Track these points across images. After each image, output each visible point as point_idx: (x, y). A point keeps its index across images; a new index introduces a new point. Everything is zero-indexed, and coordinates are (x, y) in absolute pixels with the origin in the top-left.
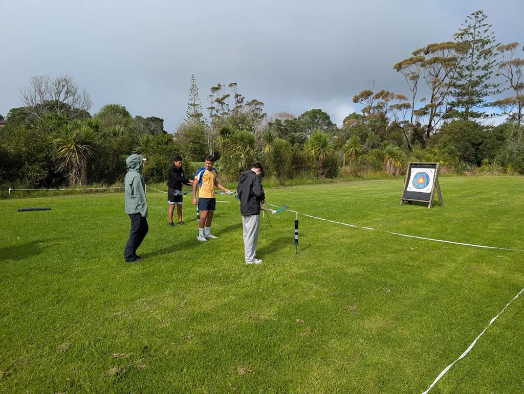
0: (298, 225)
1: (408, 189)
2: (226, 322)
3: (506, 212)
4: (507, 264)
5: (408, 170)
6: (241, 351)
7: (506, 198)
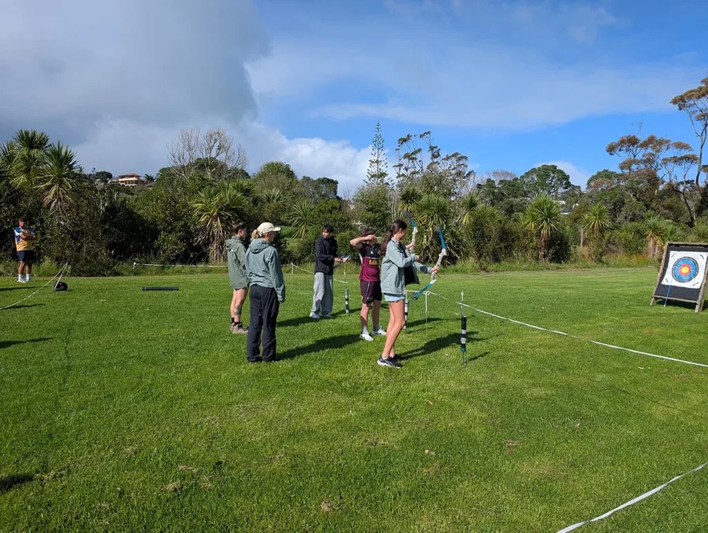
0: (465, 324)
1: (664, 282)
5: (665, 253)
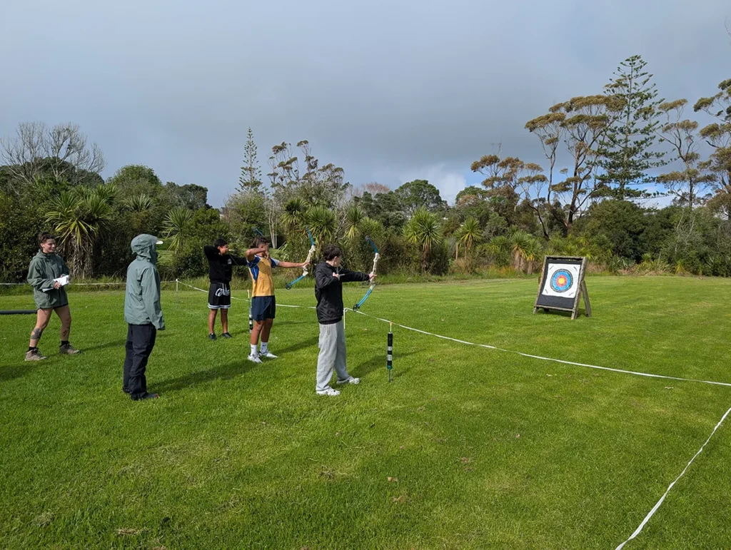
0: (392, 340)
1: (544, 293)
2: (286, 481)
3: (675, 326)
4: (679, 399)
5: (544, 266)
6: (306, 525)
7: (675, 306)
